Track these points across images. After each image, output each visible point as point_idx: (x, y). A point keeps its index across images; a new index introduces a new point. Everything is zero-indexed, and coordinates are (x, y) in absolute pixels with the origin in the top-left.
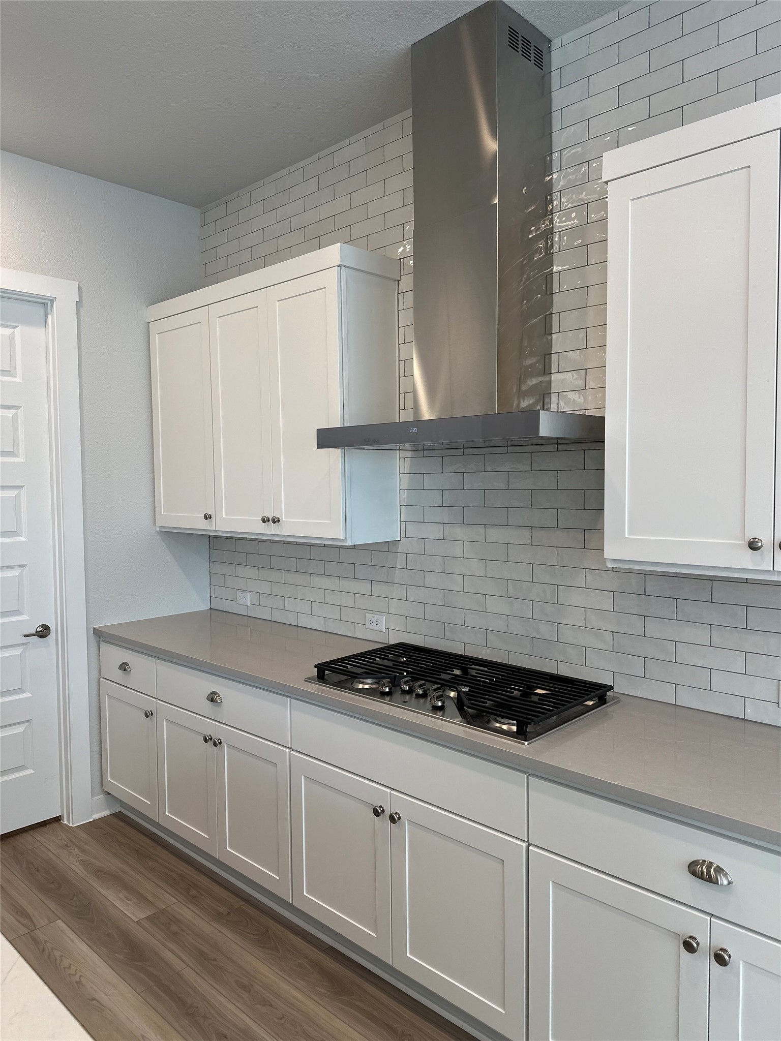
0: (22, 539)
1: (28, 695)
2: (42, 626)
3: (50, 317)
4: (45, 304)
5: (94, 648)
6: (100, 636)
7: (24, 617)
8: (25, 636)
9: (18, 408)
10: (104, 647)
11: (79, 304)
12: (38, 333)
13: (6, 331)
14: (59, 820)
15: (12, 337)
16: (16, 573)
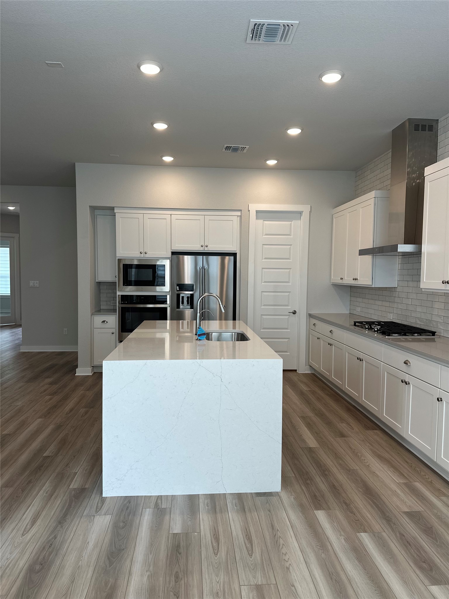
0: (290, 284)
1: (289, 330)
2: (294, 310)
3: (302, 217)
4: (301, 213)
5: (308, 320)
6: (310, 316)
7: (289, 307)
8: (289, 312)
9: (291, 245)
10: (311, 319)
11: (310, 212)
12: (298, 222)
13: (288, 223)
14: (296, 370)
15: (291, 224)
16: (288, 294)
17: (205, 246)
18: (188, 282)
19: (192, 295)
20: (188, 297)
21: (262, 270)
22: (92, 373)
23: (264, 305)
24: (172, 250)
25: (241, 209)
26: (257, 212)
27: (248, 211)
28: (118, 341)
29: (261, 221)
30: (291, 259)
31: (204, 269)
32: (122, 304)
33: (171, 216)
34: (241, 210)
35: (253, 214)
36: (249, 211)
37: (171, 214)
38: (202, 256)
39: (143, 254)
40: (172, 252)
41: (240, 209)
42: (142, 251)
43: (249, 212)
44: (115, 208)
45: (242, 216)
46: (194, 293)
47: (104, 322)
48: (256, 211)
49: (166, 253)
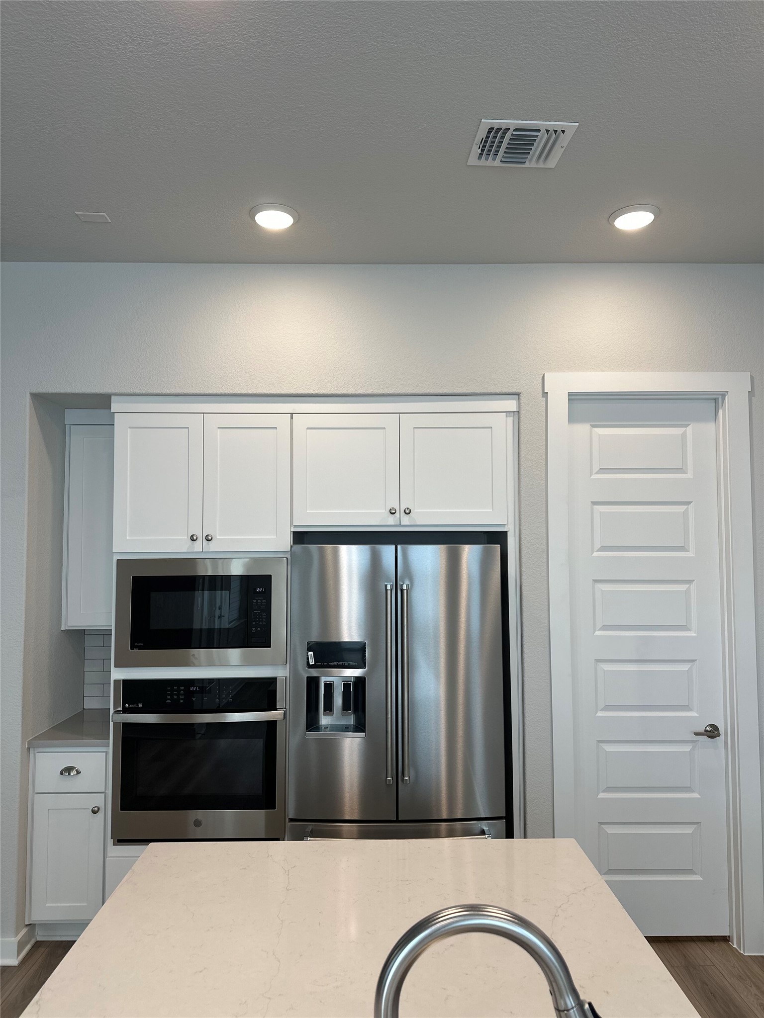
0: (692, 634)
1: (696, 795)
2: (711, 725)
3: (721, 412)
4: (716, 399)
7: (694, 714)
8: (693, 732)
9: (688, 503)
11: (751, 394)
12: (709, 428)
13: (678, 431)
14: (725, 939)
15: (684, 435)
16: (685, 667)
17: (402, 511)
18: (350, 635)
19: (360, 682)
20: (346, 686)
21: (594, 588)
22: (18, 955)
23: (607, 708)
24: (295, 526)
25: (518, 391)
26: (574, 398)
27: (543, 397)
28: (110, 842)
29: (583, 429)
30: (691, 551)
31: (402, 590)
32: (125, 711)
33: (292, 418)
34: (518, 394)
35: (559, 406)
36: (545, 394)
37: (292, 414)
38: (394, 547)
39: (199, 542)
40: (294, 533)
41: (514, 390)
42: (198, 533)
43: (544, 399)
44: (113, 397)
45: (522, 413)
46: (366, 673)
47: (69, 774)
48: (570, 394)
49: (275, 537)
